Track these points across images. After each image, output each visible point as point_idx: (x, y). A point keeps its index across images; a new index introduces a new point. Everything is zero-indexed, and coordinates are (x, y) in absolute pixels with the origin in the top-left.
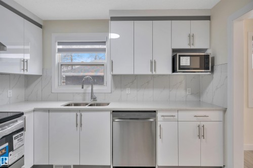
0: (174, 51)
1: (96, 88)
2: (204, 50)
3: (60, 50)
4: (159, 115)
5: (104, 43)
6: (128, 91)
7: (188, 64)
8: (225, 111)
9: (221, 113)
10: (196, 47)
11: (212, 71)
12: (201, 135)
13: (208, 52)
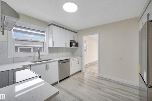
0: (70, 40)
5: (44, 32)
9: (81, 57)
12: (78, 64)
13: (77, 42)
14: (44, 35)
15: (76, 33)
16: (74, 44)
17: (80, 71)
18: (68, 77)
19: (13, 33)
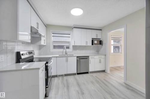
0: (92, 39)
1: (67, 50)
2: (100, 39)
3: (53, 36)
4: (90, 57)
5: (70, 34)
6: (78, 51)
7: (96, 43)
8: (105, 55)
9: (105, 56)
10: (98, 38)
11: (102, 45)
12: (100, 62)
13: (101, 40)
14: (69, 37)
15: (101, 30)
16: (96, 42)
17: (104, 71)
18: (87, 73)
19: (52, 38)
